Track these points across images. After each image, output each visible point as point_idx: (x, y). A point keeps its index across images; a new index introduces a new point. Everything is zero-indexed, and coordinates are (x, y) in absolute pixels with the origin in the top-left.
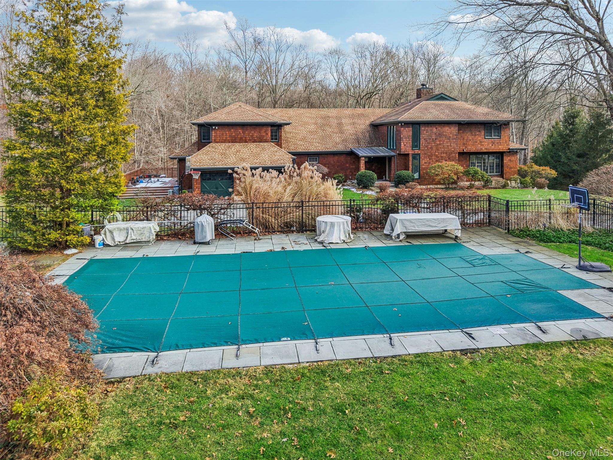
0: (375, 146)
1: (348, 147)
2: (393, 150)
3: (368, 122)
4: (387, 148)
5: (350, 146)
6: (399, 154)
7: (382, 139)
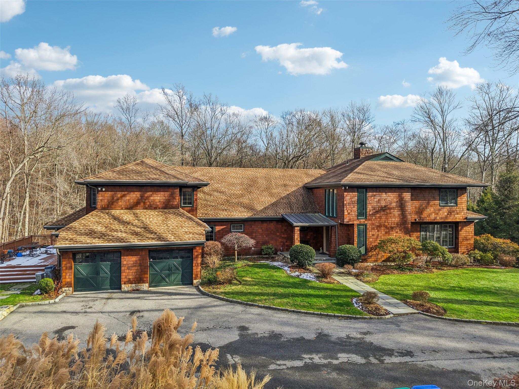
0: (309, 212)
1: (279, 213)
2: (332, 218)
3: (301, 185)
4: (325, 215)
5: (282, 212)
6: (340, 224)
7: (318, 204)
